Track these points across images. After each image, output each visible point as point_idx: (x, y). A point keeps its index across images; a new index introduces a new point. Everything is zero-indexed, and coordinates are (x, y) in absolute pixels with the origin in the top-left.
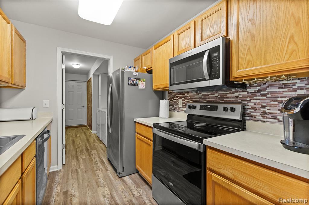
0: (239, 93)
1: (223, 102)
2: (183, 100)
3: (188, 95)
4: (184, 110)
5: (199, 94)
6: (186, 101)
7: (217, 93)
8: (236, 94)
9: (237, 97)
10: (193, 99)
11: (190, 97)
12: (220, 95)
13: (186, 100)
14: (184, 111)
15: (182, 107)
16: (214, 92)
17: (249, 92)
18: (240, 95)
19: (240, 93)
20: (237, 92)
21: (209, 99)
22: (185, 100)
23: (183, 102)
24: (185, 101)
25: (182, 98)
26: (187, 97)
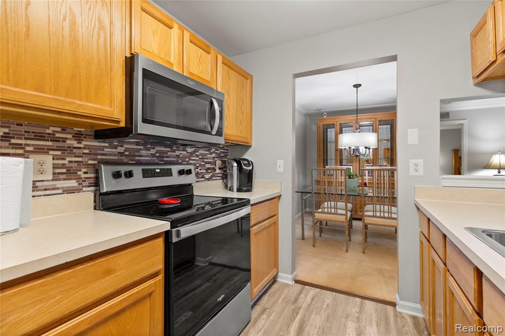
0: (179, 152)
1: (163, 162)
2: (53, 159)
3: (81, 146)
4: (58, 186)
5: (118, 146)
6: (70, 162)
7: (154, 148)
8: (177, 153)
9: (178, 156)
10: (99, 157)
11: (87, 151)
12: (159, 153)
13: (68, 159)
14: (60, 191)
15: (53, 180)
16: (150, 146)
17: (188, 151)
18: (180, 154)
19: (182, 152)
20: (178, 150)
21: (140, 158)
22: (64, 159)
23: (53, 164)
24: (66, 162)
25: (51, 152)
26: (75, 151)
